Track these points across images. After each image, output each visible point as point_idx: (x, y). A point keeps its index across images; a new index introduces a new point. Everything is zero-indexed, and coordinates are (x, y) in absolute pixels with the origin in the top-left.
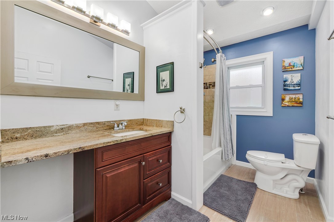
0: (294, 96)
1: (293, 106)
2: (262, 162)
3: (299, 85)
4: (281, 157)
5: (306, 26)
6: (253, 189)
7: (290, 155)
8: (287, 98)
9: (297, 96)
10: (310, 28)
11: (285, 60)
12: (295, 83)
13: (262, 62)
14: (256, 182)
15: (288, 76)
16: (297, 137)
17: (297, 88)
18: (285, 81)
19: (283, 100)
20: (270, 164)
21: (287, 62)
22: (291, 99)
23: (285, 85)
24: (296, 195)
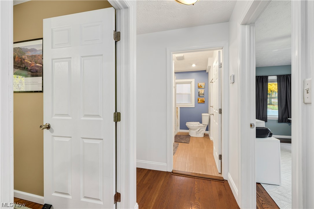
0: (202, 99)
1: (202, 103)
2: (192, 125)
3: (204, 94)
4: (199, 123)
5: (205, 71)
6: (190, 137)
7: (201, 122)
8: (200, 100)
9: (203, 99)
10: (207, 72)
11: (199, 83)
12: (202, 93)
13: (190, 83)
14: (189, 135)
15: (200, 90)
16: (203, 114)
17: (203, 95)
18: (199, 92)
19: (198, 100)
20: (195, 125)
21: (200, 84)
22: (201, 100)
23: (199, 94)
24: (203, 136)
